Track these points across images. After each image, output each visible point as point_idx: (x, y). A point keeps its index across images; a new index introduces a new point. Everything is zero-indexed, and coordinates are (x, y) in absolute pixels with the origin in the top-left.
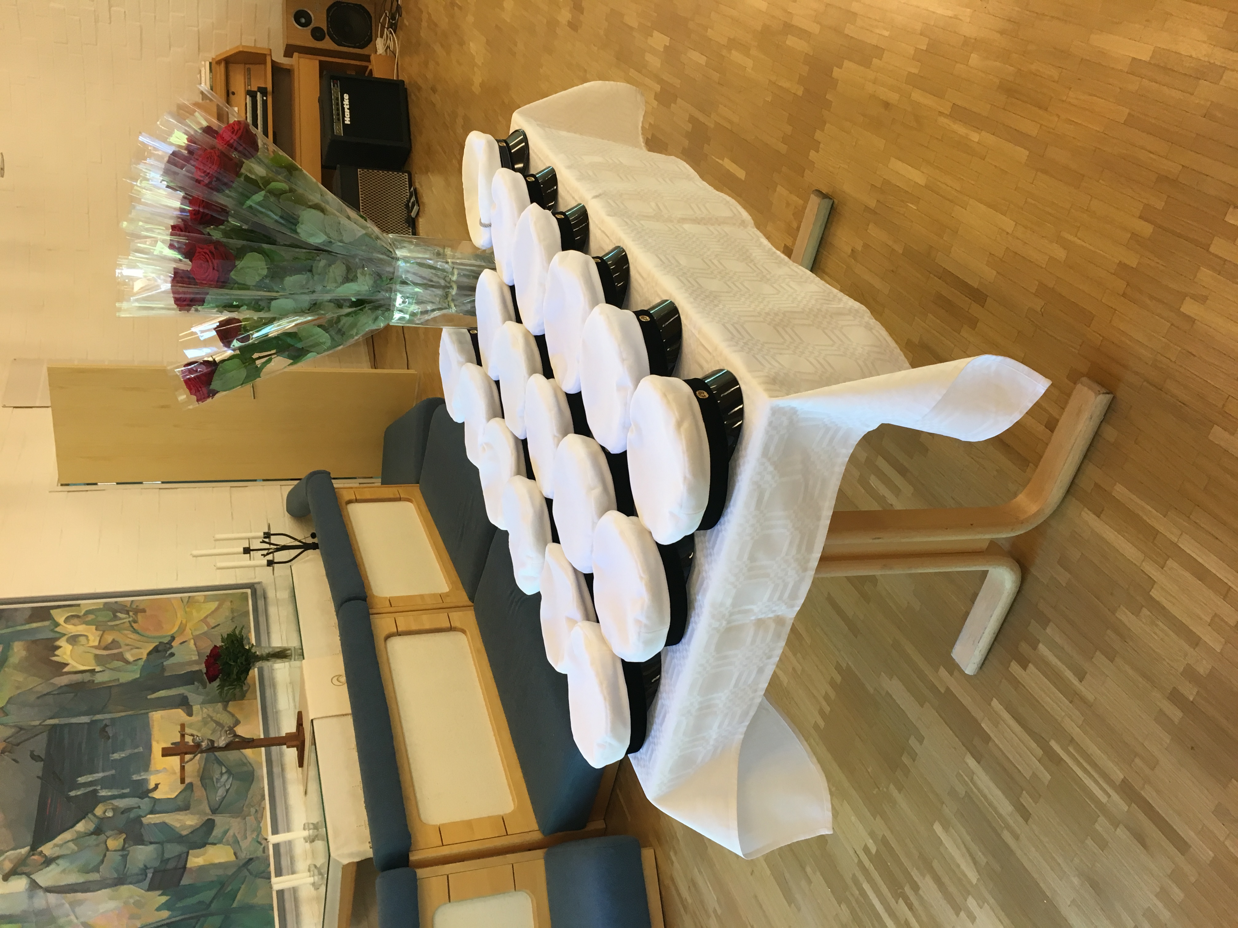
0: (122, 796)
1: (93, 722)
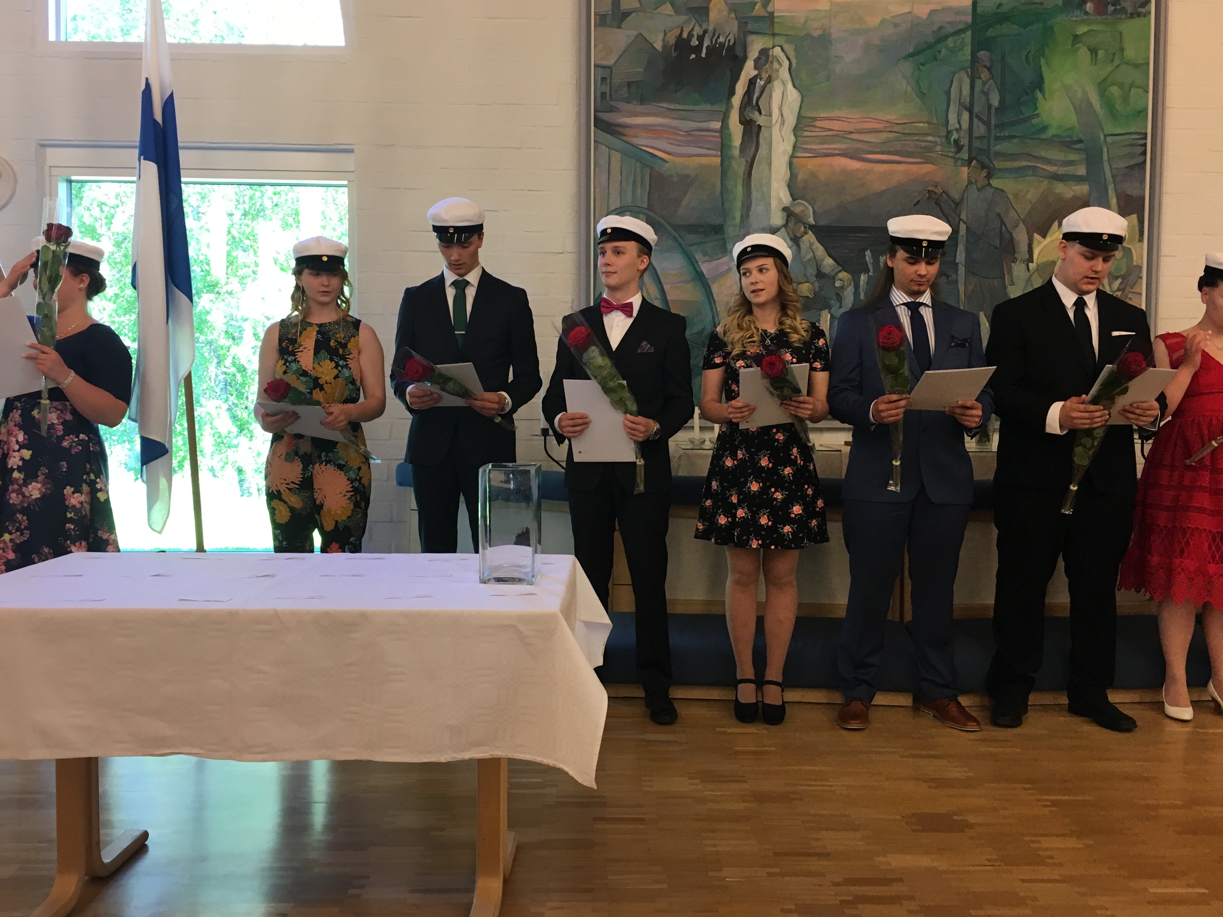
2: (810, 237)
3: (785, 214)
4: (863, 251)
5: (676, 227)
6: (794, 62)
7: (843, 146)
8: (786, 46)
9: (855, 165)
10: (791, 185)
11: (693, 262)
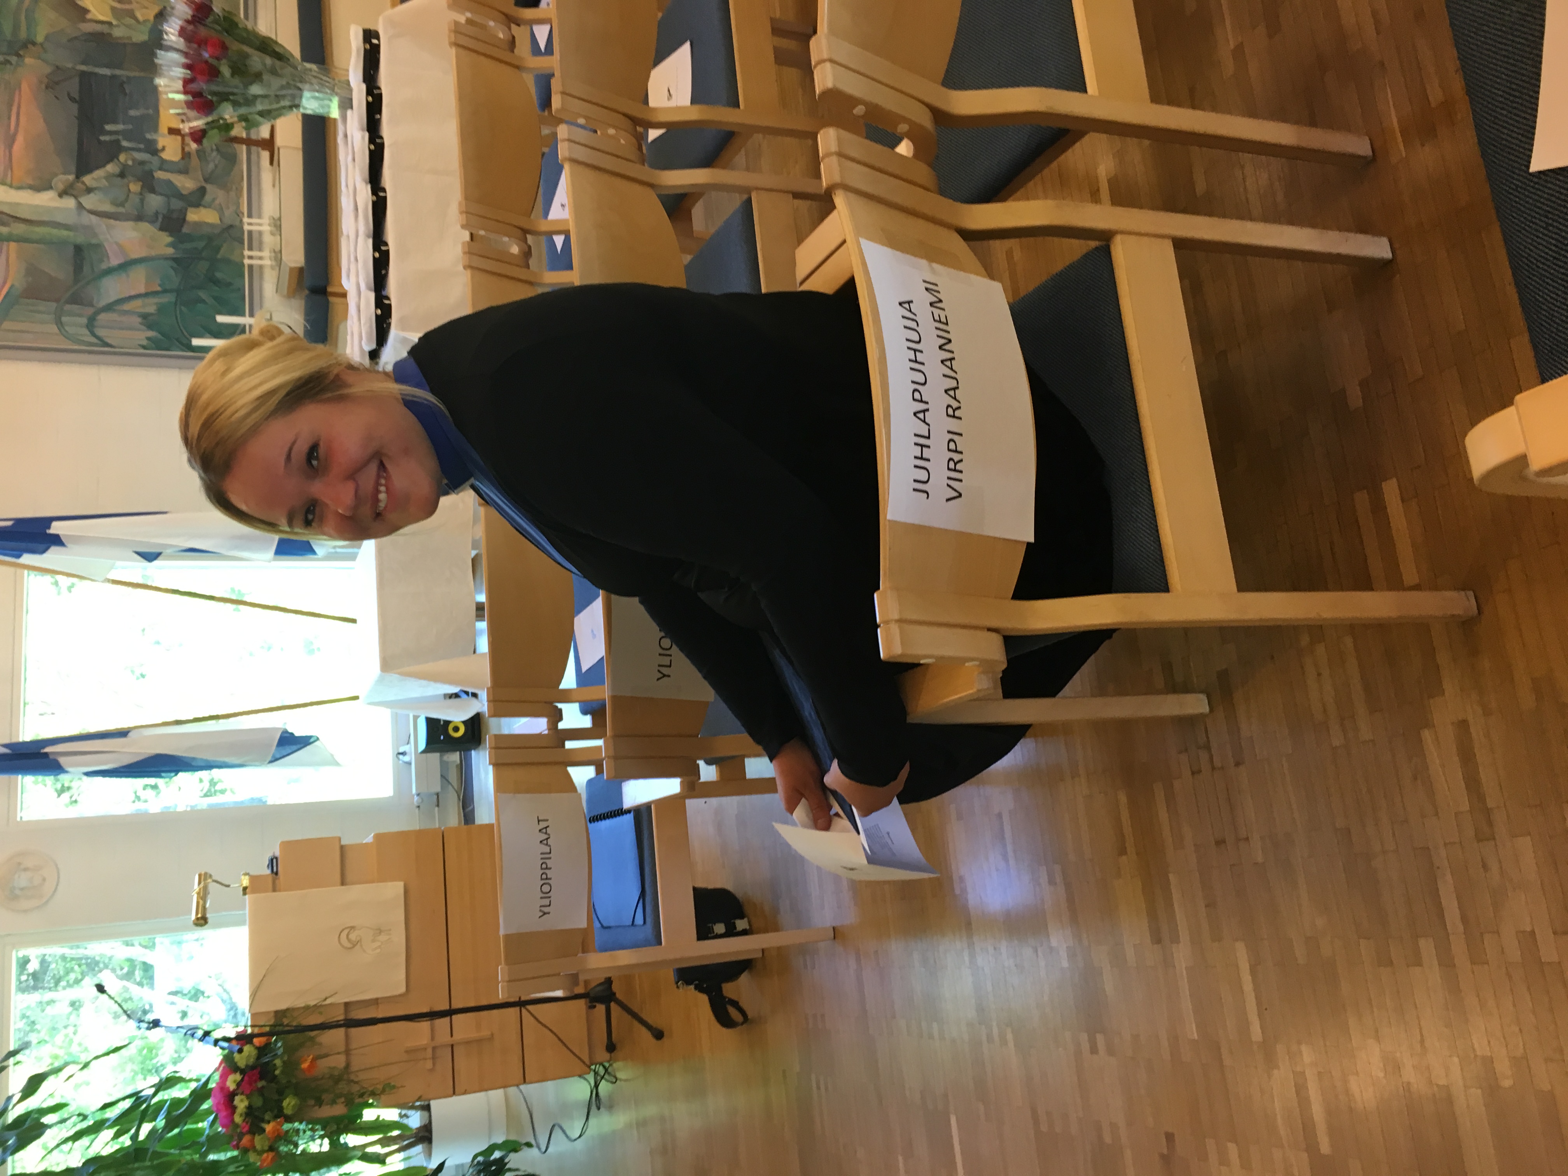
0: (139, 150)
1: (113, 77)
2: (88, 179)
3: (64, 196)
4: (100, 142)
5: (76, 280)
9: (20, 140)
10: (38, 189)
11: (110, 271)
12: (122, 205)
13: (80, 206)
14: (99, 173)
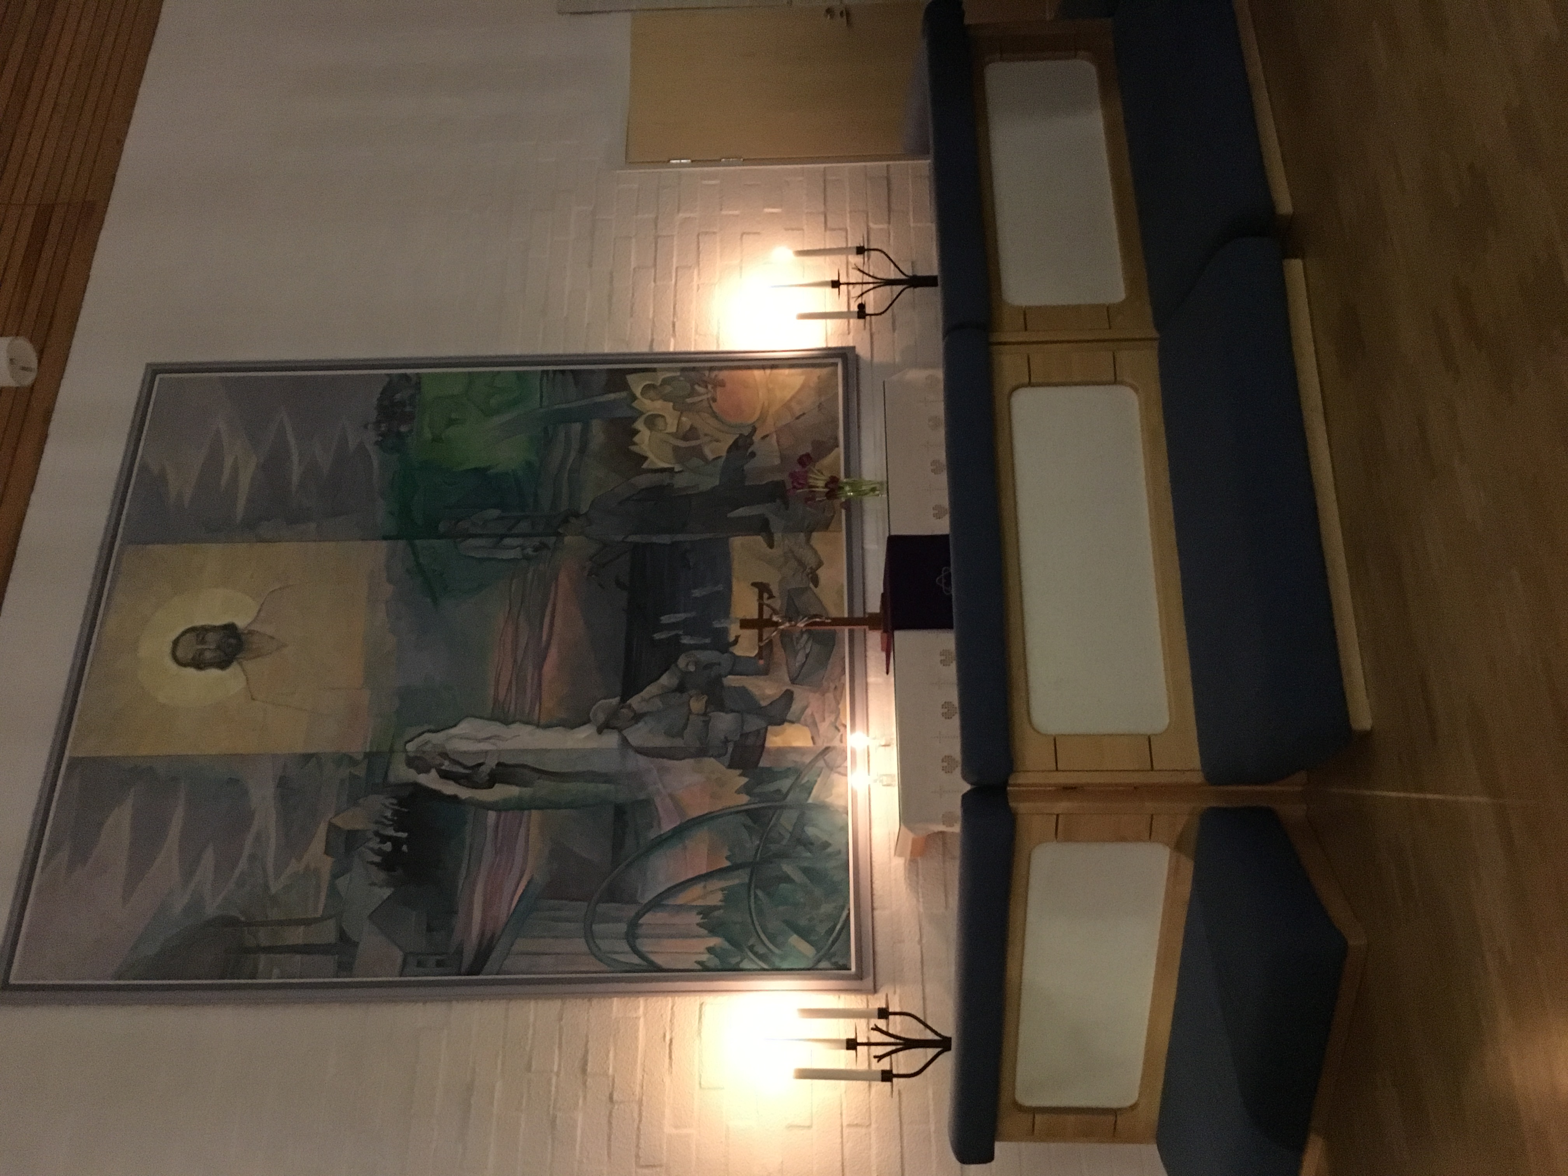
2: (635, 702)
3: (605, 730)
4: (653, 642)
5: (615, 862)
6: (426, 727)
7: (530, 669)
8: (407, 738)
9: (553, 653)
10: (571, 725)
12: (680, 734)
13: (625, 742)
14: (651, 690)
